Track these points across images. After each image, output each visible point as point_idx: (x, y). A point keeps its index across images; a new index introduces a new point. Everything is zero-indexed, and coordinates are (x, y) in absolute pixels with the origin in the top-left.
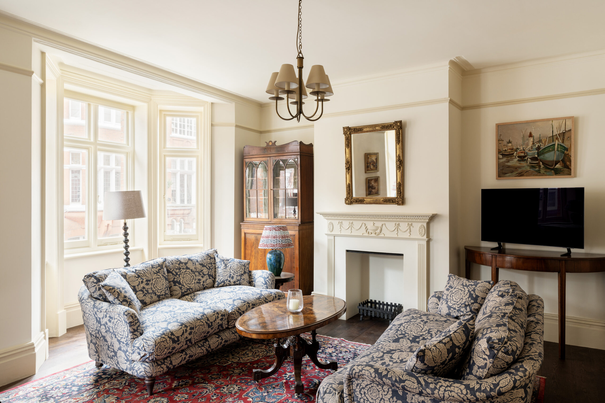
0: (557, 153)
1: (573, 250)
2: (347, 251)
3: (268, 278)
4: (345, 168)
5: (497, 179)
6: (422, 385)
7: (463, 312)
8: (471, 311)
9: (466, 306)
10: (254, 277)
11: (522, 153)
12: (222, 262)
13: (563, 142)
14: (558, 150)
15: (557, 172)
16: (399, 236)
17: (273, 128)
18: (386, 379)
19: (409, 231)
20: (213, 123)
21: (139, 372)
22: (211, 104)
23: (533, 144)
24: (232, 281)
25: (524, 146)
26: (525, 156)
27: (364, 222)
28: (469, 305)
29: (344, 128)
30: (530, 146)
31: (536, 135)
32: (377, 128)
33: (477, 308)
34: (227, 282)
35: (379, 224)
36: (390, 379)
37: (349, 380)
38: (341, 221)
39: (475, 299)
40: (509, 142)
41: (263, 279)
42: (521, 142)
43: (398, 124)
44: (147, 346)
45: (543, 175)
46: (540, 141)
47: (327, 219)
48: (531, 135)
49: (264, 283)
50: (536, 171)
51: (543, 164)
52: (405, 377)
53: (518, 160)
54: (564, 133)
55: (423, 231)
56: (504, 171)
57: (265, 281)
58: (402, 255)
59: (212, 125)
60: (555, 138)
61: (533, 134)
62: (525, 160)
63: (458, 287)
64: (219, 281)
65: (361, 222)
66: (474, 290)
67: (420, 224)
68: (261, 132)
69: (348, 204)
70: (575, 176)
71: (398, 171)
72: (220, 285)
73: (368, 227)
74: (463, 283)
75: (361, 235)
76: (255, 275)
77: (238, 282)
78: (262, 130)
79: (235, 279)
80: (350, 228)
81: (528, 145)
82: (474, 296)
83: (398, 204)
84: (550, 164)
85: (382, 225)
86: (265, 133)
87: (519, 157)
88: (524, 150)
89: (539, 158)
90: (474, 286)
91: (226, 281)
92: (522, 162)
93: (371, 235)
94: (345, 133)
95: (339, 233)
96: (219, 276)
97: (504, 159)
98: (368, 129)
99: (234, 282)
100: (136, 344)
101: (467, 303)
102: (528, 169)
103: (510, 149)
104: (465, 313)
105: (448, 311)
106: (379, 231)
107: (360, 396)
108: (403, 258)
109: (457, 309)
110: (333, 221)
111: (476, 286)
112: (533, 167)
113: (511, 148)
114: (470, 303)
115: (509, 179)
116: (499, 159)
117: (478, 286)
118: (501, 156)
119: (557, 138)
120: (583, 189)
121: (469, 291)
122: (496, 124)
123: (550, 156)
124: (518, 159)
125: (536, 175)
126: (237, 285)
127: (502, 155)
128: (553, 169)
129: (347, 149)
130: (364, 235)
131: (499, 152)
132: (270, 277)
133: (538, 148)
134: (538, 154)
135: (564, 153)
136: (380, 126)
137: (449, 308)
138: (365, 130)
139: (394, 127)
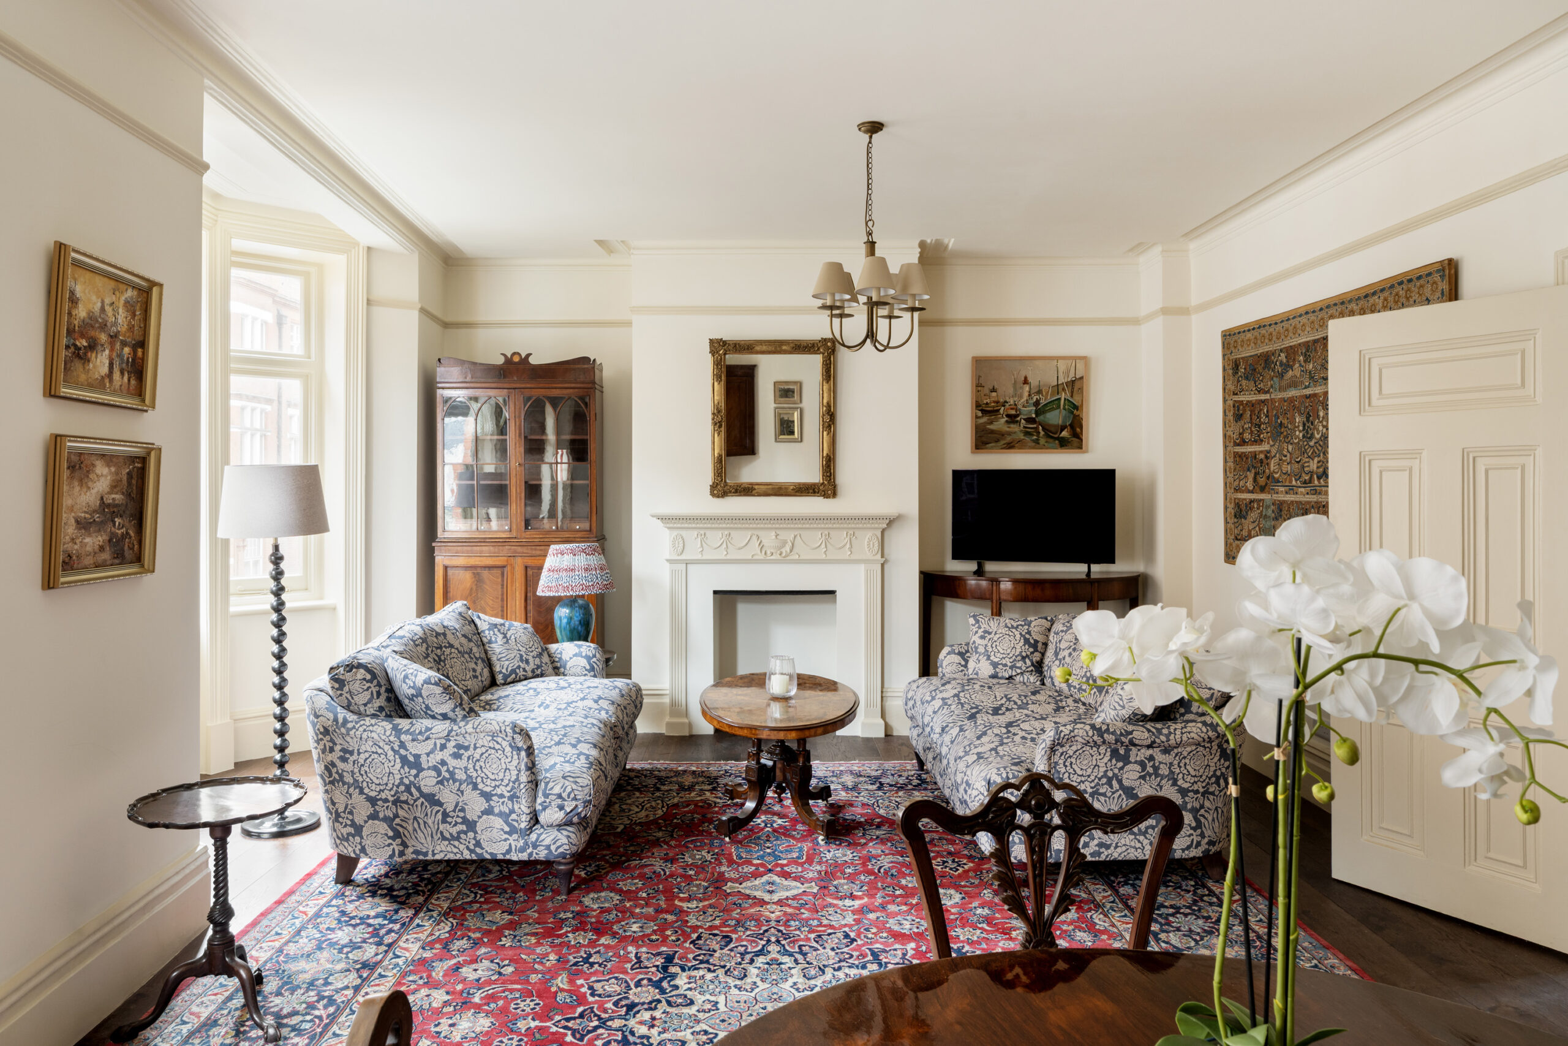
0: (1064, 412)
1: (1096, 568)
2: (715, 592)
3: (594, 656)
4: (710, 421)
5: (972, 452)
6: (1153, 733)
7: (1020, 668)
8: (1033, 665)
9: (1023, 658)
10: (560, 659)
11: (1012, 409)
12: (496, 630)
13: (1072, 396)
14: (1064, 409)
15: (1064, 444)
16: (829, 557)
17: (481, 317)
18: (1109, 734)
19: (848, 546)
20: (371, 298)
21: (553, 848)
22: (366, 249)
23: (1029, 395)
24: (527, 668)
25: (1016, 399)
26: (1017, 416)
27: (756, 532)
28: (1027, 656)
29: (711, 341)
30: (1025, 399)
31: (1034, 381)
32: (784, 347)
33: (1038, 659)
34: (521, 673)
35: (788, 536)
36: (1114, 733)
37: (1052, 749)
38: (702, 532)
39: (1035, 645)
40: (994, 390)
41: (585, 661)
42: (1011, 391)
43: (829, 344)
44: (580, 789)
45: (1043, 447)
46: (1039, 392)
47: (669, 528)
48: (1026, 381)
49: (588, 667)
50: (1034, 441)
51: (1044, 429)
52: (1130, 728)
53: (1007, 421)
54: (1073, 382)
55: (877, 546)
56: (984, 439)
57: (590, 664)
58: (833, 592)
59: (369, 302)
60: (1060, 389)
61: (1030, 380)
62: (1017, 422)
63: (1000, 631)
64: (504, 671)
65: (749, 533)
66: (1029, 633)
67: (869, 534)
68: (446, 325)
69: (718, 497)
70: (1086, 452)
71: (825, 433)
72: (509, 680)
73: (765, 542)
74: (1006, 624)
75: (750, 557)
76: (561, 653)
77: (539, 670)
78: (449, 319)
79: (532, 666)
80: (724, 546)
81: (1021, 397)
82: (1032, 641)
83: (826, 496)
84: (1053, 429)
85: (795, 537)
86: (457, 328)
87: (1008, 416)
88: (1015, 405)
89: (1037, 420)
90: (1026, 627)
91: (518, 671)
92: (1012, 426)
93: (772, 557)
94: (713, 352)
95: (699, 557)
96: (498, 660)
97: (985, 419)
98: (764, 348)
99: (533, 671)
100: (552, 788)
101: (1024, 654)
102: (1022, 436)
103: (994, 402)
104: (1024, 668)
105: (993, 672)
106: (788, 548)
107: (1063, 770)
108: (834, 601)
109: (1009, 664)
110: (684, 533)
111: (1029, 626)
112: (1027, 434)
113: (996, 399)
114: (1029, 653)
115: (991, 453)
116: (977, 417)
117: (1032, 625)
118: (980, 414)
119: (1064, 389)
120: (1112, 472)
121: (1021, 634)
122: (973, 358)
123: (1055, 418)
124: (1006, 419)
125: (1034, 448)
126: (537, 676)
127: (982, 410)
128: (1058, 439)
129: (716, 384)
130: (755, 558)
131: (978, 405)
132: (598, 655)
133: (1037, 403)
134: (1037, 413)
135: (1072, 413)
136: (792, 345)
137: (995, 665)
138: (758, 348)
139: (818, 349)
